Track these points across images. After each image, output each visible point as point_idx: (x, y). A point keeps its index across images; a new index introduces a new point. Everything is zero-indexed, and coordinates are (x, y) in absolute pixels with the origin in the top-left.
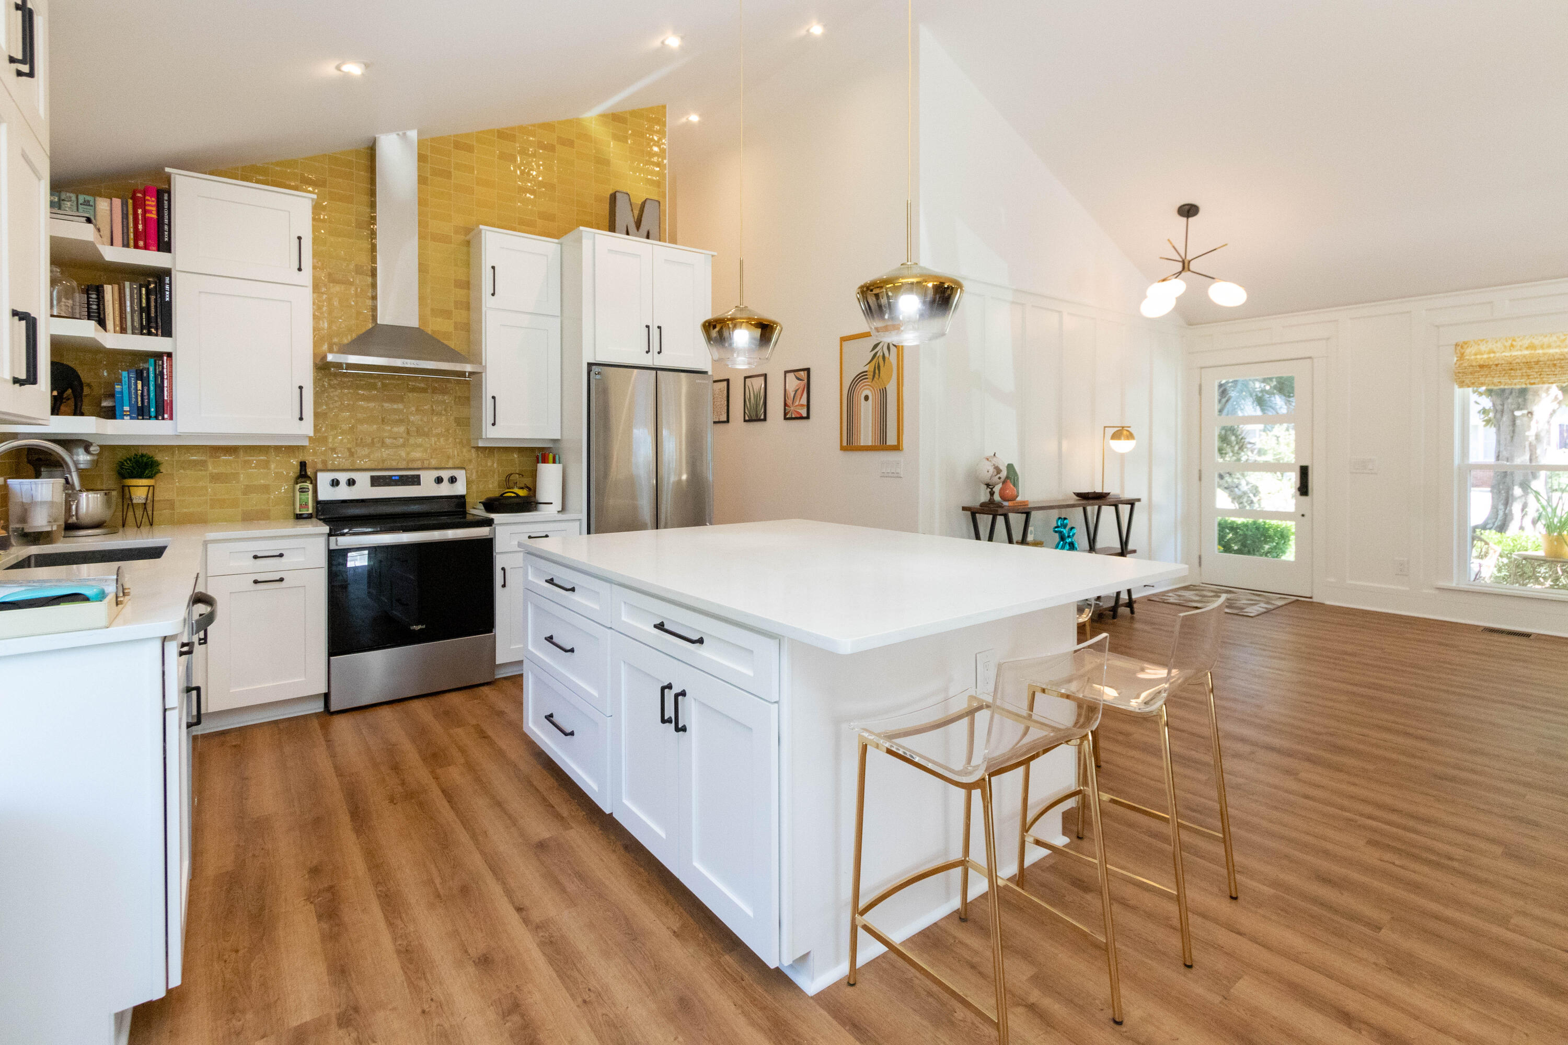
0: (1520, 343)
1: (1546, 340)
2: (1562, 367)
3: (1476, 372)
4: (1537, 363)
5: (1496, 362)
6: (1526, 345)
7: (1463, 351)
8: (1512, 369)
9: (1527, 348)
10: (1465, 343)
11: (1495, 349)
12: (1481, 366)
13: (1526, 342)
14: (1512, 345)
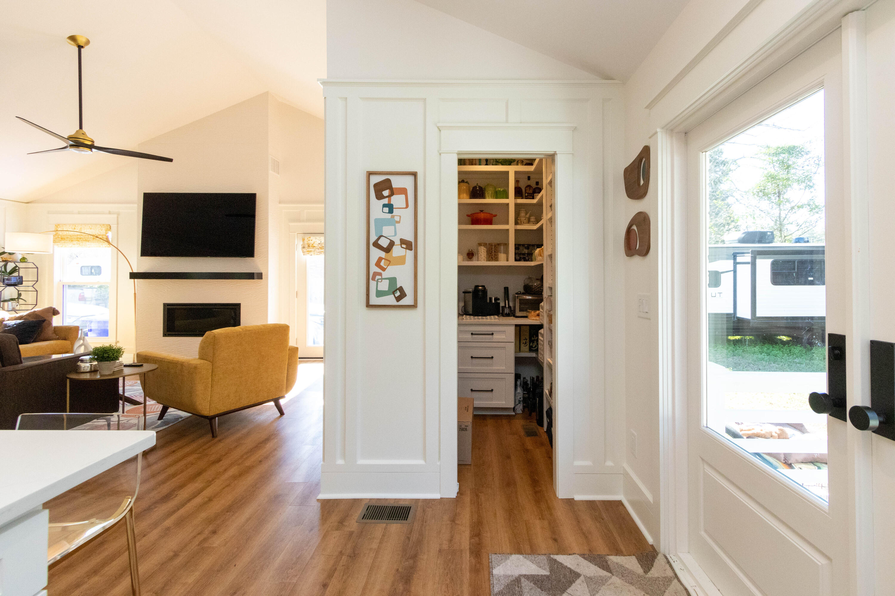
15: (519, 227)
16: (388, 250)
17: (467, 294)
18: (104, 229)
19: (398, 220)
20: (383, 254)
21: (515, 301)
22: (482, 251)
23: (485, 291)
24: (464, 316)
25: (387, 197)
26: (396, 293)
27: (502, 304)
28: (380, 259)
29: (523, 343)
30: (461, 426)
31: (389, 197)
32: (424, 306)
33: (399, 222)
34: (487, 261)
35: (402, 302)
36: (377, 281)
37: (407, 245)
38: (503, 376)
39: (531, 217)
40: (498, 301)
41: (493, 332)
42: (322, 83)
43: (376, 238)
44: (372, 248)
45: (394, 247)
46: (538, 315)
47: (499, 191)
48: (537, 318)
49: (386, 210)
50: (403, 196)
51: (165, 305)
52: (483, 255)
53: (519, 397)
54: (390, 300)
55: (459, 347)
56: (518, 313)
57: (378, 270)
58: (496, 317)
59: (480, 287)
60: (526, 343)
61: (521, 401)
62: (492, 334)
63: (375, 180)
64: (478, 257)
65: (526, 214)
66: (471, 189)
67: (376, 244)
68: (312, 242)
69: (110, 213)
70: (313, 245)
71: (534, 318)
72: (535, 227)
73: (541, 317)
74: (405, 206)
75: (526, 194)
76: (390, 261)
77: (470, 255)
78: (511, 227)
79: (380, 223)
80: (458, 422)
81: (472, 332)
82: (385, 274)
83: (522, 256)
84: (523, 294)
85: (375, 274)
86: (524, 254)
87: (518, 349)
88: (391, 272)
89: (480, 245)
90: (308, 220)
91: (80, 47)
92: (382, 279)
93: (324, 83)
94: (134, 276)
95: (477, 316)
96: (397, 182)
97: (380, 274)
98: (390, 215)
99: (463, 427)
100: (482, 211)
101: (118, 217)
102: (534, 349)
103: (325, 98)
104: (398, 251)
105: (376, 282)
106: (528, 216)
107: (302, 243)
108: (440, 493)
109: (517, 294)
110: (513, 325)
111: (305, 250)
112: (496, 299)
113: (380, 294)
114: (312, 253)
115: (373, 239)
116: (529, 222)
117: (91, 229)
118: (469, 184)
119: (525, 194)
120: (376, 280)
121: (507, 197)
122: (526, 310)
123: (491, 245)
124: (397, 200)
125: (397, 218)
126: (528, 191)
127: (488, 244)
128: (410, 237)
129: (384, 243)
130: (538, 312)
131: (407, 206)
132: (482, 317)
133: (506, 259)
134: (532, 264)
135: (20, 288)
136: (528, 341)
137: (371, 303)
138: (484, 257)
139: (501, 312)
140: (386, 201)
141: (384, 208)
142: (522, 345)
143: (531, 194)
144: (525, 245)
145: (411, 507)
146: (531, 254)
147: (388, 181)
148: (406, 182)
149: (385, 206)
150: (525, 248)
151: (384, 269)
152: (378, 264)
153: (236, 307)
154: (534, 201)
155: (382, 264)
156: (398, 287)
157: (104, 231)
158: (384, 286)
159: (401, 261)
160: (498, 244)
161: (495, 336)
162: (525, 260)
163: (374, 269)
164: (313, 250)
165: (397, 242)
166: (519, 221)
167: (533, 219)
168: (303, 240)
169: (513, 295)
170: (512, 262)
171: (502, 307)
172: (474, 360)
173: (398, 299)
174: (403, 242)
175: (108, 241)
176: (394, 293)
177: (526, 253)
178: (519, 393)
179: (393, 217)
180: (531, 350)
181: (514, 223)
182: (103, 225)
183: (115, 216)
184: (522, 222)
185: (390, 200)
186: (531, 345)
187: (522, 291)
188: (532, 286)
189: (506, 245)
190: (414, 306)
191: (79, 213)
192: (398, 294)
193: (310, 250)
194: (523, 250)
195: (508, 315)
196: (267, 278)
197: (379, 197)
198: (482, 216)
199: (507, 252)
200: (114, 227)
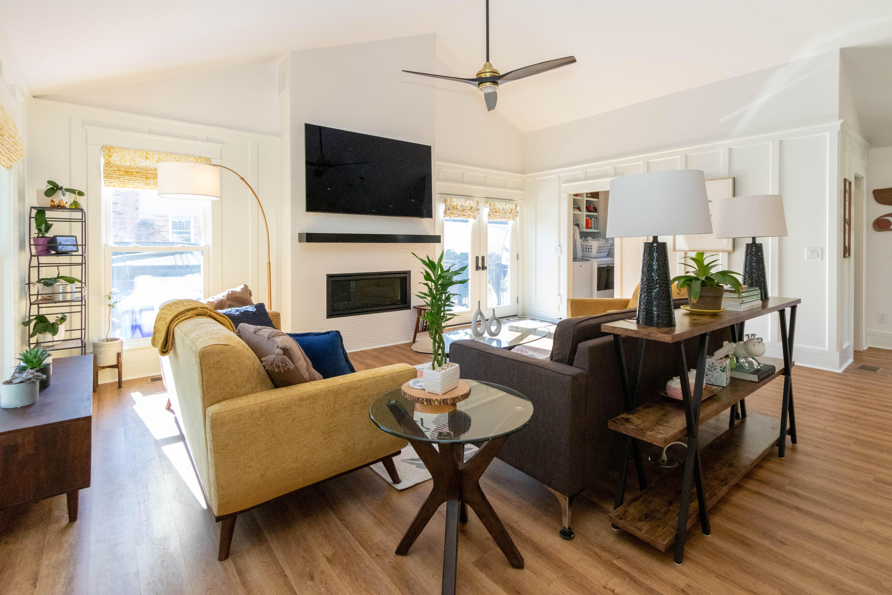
51: (329, 277)
68: (455, 204)
69: (208, 140)
70: (456, 207)
111: (448, 212)
114: (454, 215)
153: (406, 275)
193: (454, 211)
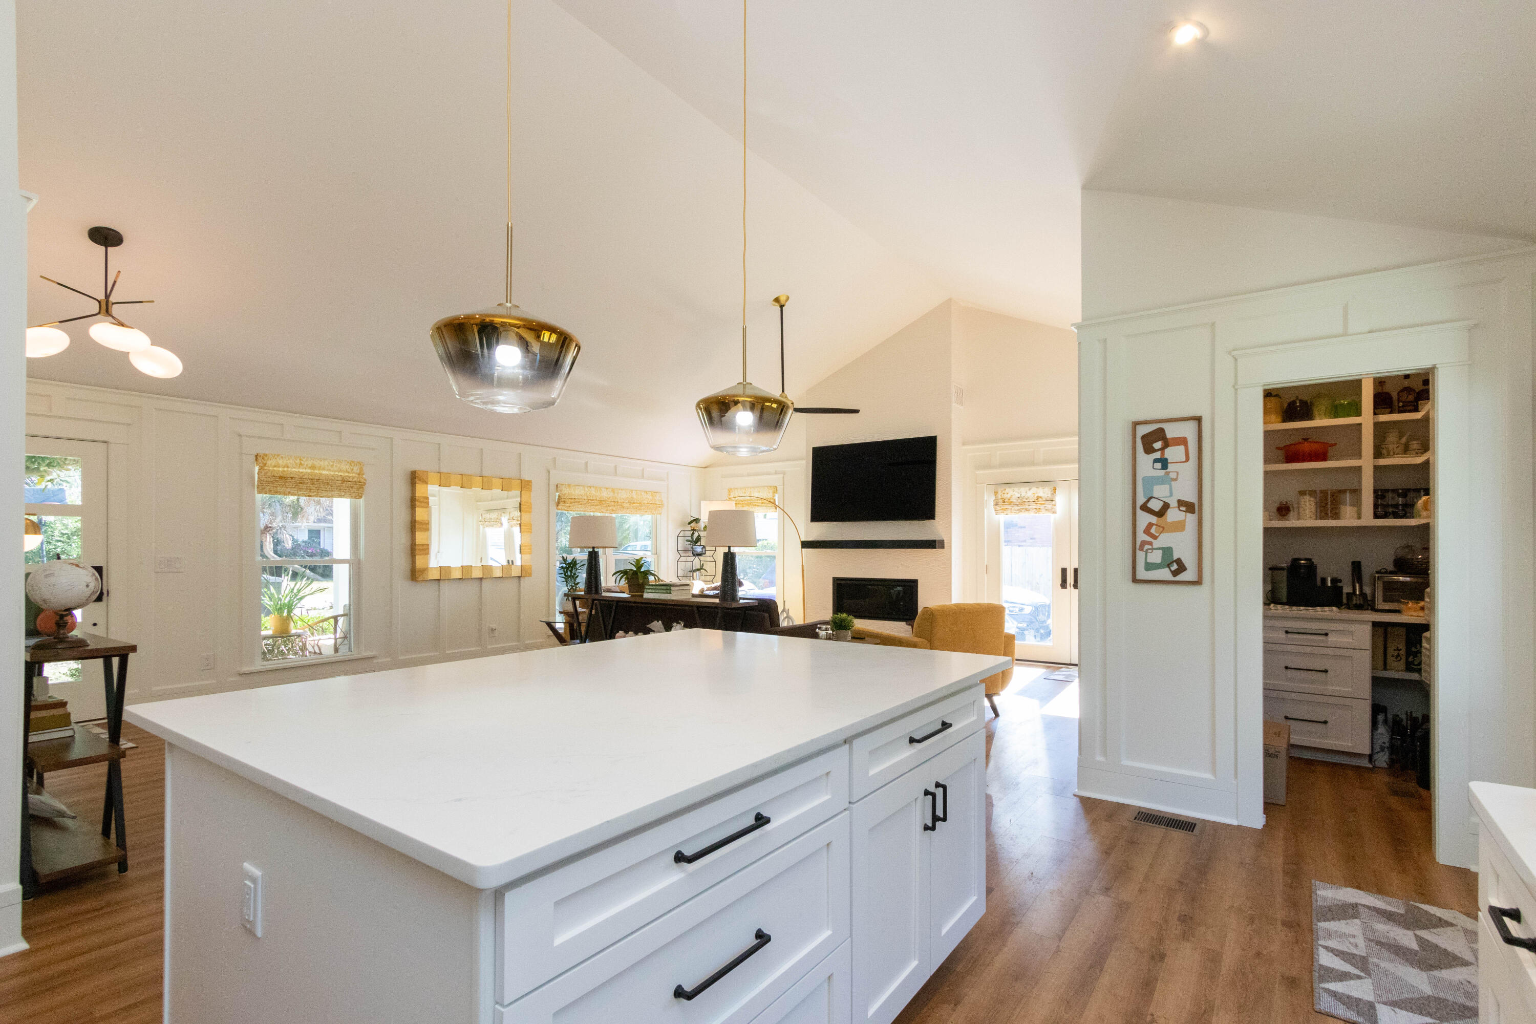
0: (306, 463)
1: (322, 463)
2: (331, 486)
3: (277, 481)
4: (318, 480)
5: (292, 476)
6: (310, 466)
7: (265, 462)
8: (300, 483)
9: (310, 468)
10: (266, 455)
11: (289, 465)
12: (281, 478)
13: (310, 463)
14: (301, 464)
15: (1383, 462)
16: (1161, 514)
17: (1276, 572)
18: (771, 491)
19: (1175, 477)
20: (1153, 519)
21: (1374, 585)
22: (1307, 504)
23: (1311, 567)
24: (1272, 605)
25: (1158, 450)
26: (1173, 566)
27: (1347, 589)
28: (1150, 525)
29: (1393, 656)
30: (1268, 750)
31: (1162, 449)
32: (1213, 581)
33: (1176, 480)
34: (1316, 519)
35: (1180, 578)
36: (1147, 552)
37: (1188, 507)
38: (1347, 702)
39: (1411, 443)
40: (1339, 584)
41: (1328, 632)
42: (1076, 328)
43: (1145, 500)
44: (1139, 512)
45: (1169, 510)
46: (1422, 609)
47: (1342, 405)
48: (1421, 614)
49: (1159, 465)
50: (1182, 448)
51: (834, 579)
52: (1308, 510)
53: (1380, 742)
54: (1164, 574)
55: (1266, 652)
56: (1380, 604)
57: (1147, 538)
58: (1335, 609)
59: (1302, 560)
60: (1398, 655)
61: (1385, 747)
62: (1326, 634)
63: (1143, 430)
64: (1299, 513)
65: (1400, 438)
66: (1285, 405)
67: (1144, 508)
68: (1008, 496)
69: (776, 473)
70: (1009, 499)
71: (1415, 614)
72: (1419, 460)
73: (1426, 612)
74: (1184, 459)
75: (1401, 404)
76: (1163, 527)
77: (1283, 510)
78: (1366, 462)
79: (1150, 482)
80: (1265, 744)
81: (1287, 629)
82: (1156, 543)
83: (1391, 510)
84: (1391, 573)
85: (1144, 543)
86: (1396, 506)
87: (1380, 663)
88: (1165, 540)
89: (1302, 493)
90: (1002, 465)
91: (782, 306)
92: (1153, 549)
93: (1078, 327)
94: (806, 545)
95: (1297, 606)
96: (1172, 431)
97: (1150, 543)
98: (1164, 471)
99: (1272, 751)
100: (1306, 440)
101: (783, 477)
102: (1415, 667)
103: (1080, 343)
104: (1174, 515)
105: (1144, 553)
106: (1404, 440)
107: (994, 498)
108: (1237, 819)
109: (1378, 572)
110: (1369, 621)
111: (998, 508)
112: (1334, 581)
113: (1149, 567)
114: (1009, 511)
115: (1141, 500)
116: (1406, 450)
117: (759, 492)
118: (1280, 398)
119: (1398, 403)
120: (1145, 550)
121: (1359, 414)
122: (1398, 601)
123: (1324, 493)
124: (1174, 453)
125: (1173, 475)
126: (1403, 399)
127: (1318, 492)
128: (1191, 498)
129: (1155, 505)
130: (1422, 604)
131: (1187, 459)
132: (1307, 608)
133: (1356, 516)
134: (1412, 522)
135: (702, 558)
136: (1403, 652)
137: (1139, 577)
138: (1310, 513)
139: (1345, 601)
140: (1157, 455)
141: (1155, 464)
142: (1390, 660)
143: (1412, 402)
144: (1398, 489)
145: (1195, 825)
146: (1410, 505)
147: (1161, 430)
148: (1187, 431)
149: (1156, 461)
150: (1399, 495)
151: (1155, 538)
152: (1147, 531)
153: (912, 584)
154: (1418, 416)
155: (1153, 530)
156: (1175, 558)
157: (771, 494)
158: (1156, 557)
159: (1179, 527)
160: (1340, 491)
161: (1332, 638)
162: (1396, 516)
163: (1142, 537)
164: (1009, 507)
165: (1173, 503)
166: (1384, 452)
167: (1415, 445)
168: (996, 493)
169: (1371, 574)
170: (1368, 519)
171: (1347, 594)
172: (1289, 671)
173: (1175, 573)
174: (1181, 503)
175: (774, 503)
176: (1169, 566)
177: (1400, 503)
178: (1382, 734)
179: (1167, 474)
180: (1410, 668)
181: (1372, 456)
182: (771, 487)
183: (781, 476)
184: (1392, 453)
185: (1163, 454)
186: (1411, 659)
187: (1391, 567)
188: (1412, 559)
189: (1356, 492)
190: (1198, 582)
191: (749, 475)
192: (1175, 567)
193: (1005, 507)
194: (1393, 498)
195: (1359, 607)
196: (950, 547)
197: (1149, 450)
198: (1306, 447)
199: (1357, 503)
200: (780, 488)
